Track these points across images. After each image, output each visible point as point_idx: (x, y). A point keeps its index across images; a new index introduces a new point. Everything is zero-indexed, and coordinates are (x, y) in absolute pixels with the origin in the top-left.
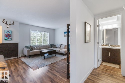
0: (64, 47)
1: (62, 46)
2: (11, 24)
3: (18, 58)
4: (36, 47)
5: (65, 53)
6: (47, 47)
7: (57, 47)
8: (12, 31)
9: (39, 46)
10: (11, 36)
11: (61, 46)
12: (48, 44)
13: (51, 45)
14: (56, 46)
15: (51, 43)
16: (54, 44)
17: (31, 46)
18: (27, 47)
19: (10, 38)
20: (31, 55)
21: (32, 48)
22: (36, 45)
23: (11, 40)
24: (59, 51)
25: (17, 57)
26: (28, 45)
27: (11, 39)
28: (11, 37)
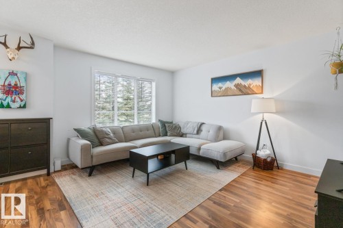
0: (212, 133)
1: (204, 128)
2: (21, 46)
3: (49, 174)
4: (114, 134)
5: (223, 160)
6: (149, 132)
7: (184, 131)
8: (26, 73)
9: (122, 128)
10: (22, 94)
11: (199, 131)
12: (154, 121)
13: (164, 124)
14: (180, 127)
15: (164, 119)
16: (171, 123)
17: (95, 130)
18: (81, 134)
19: (22, 101)
20: (94, 164)
21: (100, 136)
22: (111, 125)
23: (24, 107)
24: (199, 149)
25: (44, 172)
26: (86, 126)
27: (22, 104)
28: (23, 97)
